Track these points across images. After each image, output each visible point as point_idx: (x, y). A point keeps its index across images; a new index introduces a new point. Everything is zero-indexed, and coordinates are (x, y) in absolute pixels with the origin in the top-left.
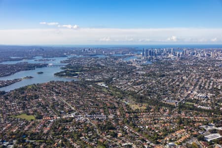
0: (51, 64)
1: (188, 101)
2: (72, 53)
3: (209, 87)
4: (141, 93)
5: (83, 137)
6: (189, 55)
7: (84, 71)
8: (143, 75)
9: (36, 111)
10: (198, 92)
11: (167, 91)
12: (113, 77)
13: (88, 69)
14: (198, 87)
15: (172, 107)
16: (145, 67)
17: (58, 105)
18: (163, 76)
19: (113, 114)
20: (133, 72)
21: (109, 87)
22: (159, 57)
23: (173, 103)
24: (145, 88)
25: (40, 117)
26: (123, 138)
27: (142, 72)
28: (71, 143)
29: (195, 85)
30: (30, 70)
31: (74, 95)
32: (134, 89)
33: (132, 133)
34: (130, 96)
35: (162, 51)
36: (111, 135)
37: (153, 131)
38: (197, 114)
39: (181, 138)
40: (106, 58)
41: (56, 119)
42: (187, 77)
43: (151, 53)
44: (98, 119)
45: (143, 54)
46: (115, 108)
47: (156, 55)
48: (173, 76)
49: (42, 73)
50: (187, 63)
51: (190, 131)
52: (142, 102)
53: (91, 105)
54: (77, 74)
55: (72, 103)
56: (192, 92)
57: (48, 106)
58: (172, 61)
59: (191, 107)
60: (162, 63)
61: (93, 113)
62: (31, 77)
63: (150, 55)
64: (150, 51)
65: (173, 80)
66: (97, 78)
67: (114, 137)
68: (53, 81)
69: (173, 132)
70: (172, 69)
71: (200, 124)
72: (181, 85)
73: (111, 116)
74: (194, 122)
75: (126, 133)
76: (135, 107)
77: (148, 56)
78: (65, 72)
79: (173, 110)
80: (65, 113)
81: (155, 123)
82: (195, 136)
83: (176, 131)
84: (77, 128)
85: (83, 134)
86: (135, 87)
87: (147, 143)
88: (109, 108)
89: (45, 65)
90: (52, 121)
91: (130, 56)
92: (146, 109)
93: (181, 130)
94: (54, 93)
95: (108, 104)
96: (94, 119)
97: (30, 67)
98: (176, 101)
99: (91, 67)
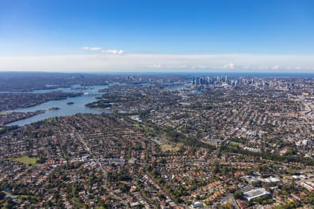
0: (86, 94)
1: (233, 140)
2: (116, 80)
3: (261, 122)
4: (179, 129)
5: (84, 192)
6: (245, 84)
7: (120, 101)
8: (187, 107)
9: (42, 152)
10: (248, 129)
11: (210, 127)
12: (151, 110)
13: (126, 99)
14: (248, 122)
15: (212, 148)
16: (192, 97)
17: (72, 144)
18: (210, 108)
19: (136, 157)
20: (177, 103)
21: (143, 121)
22: (211, 86)
23: (215, 143)
24: (184, 123)
25: (43, 161)
26: (136, 194)
27: (186, 104)
28: (64, 201)
29: (246, 120)
30: (60, 99)
31: (96, 131)
32: (172, 124)
33: (150, 185)
34: (165, 133)
35: (216, 79)
36: (121, 189)
37: (179, 182)
38: (241, 159)
39: (213, 194)
40: (151, 87)
41: (62, 163)
42: (237, 110)
43: (203, 82)
44: (113, 165)
45: (194, 83)
46: (141, 149)
47: (207, 84)
48: (221, 108)
49: (72, 103)
50: (241, 93)
51: (227, 183)
52: (176, 141)
53: (112, 145)
54: (110, 106)
55: (89, 143)
56: (240, 128)
57: (59, 145)
58: (225, 91)
59: (236, 148)
60: (213, 93)
61: (111, 156)
62: (57, 109)
63: (201, 83)
64: (201, 80)
65: (221, 113)
66: (133, 109)
67: (124, 192)
68: (80, 114)
69: (205, 184)
70: (223, 100)
71: (242, 173)
72: (229, 120)
73: (131, 161)
74: (235, 170)
75: (143, 187)
76: (166, 148)
77: (198, 84)
78: (98, 102)
79: (212, 153)
80: (76, 155)
81: (185, 171)
82: (233, 191)
83: (209, 183)
84: (81, 178)
85: (86, 187)
86: (173, 121)
87: (167, 201)
88: (133, 148)
89: (80, 95)
90: (55, 166)
91: (178, 85)
92: (179, 151)
93: (216, 182)
94: (74, 128)
95: (134, 144)
96: (108, 164)
97: (61, 97)
98: (219, 140)
99: (130, 97)
